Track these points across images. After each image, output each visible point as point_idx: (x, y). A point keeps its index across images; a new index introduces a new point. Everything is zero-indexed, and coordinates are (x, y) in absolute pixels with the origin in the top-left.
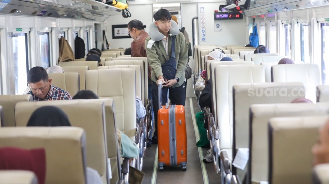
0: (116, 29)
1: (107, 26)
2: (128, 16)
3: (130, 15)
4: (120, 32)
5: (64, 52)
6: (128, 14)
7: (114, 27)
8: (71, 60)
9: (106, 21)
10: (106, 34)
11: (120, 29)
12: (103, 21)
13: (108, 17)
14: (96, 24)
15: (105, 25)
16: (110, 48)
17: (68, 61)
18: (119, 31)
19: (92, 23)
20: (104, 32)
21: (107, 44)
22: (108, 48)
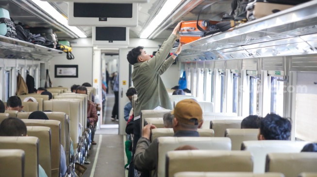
0: (58, 69)
1: (50, 65)
2: (71, 58)
3: (73, 57)
4: (62, 72)
5: (21, 87)
6: (71, 56)
7: (57, 67)
8: (25, 94)
9: (49, 61)
10: (49, 73)
11: (62, 69)
12: (47, 61)
13: (51, 58)
14: (41, 64)
15: (49, 64)
16: (52, 86)
17: (23, 94)
18: (61, 70)
19: (39, 63)
20: (47, 71)
21: (50, 82)
22: (50, 86)
